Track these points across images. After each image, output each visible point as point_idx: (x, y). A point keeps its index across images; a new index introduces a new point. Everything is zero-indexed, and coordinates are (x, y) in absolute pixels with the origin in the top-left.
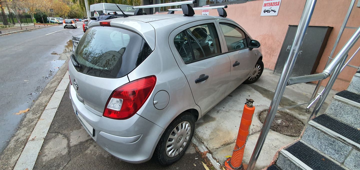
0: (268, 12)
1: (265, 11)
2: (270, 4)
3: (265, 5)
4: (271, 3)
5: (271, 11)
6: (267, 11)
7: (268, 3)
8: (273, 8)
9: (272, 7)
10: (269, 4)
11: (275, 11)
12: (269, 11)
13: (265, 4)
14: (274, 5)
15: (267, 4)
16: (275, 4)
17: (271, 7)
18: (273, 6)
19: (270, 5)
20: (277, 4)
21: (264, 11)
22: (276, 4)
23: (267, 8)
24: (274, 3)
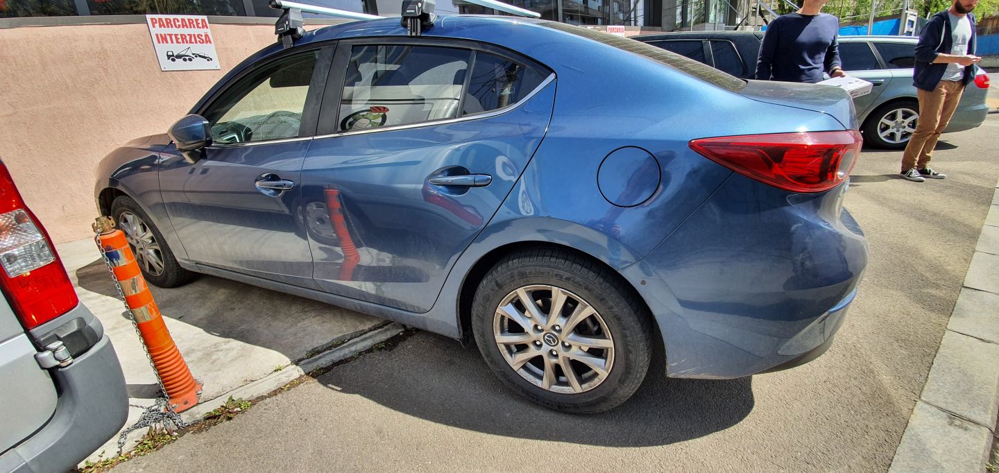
0: (185, 60)
1: (172, 57)
2: (179, 37)
3: (163, 39)
4: (181, 35)
5: (194, 56)
6: (179, 57)
7: (171, 35)
8: (197, 48)
9: (189, 45)
10: (173, 37)
11: (209, 59)
12: (187, 58)
13: (157, 35)
14: (193, 40)
15: (168, 37)
16: (198, 39)
17: (187, 46)
18: (191, 42)
19: (180, 40)
20: (204, 38)
21: (169, 57)
22: (202, 40)
23: (177, 49)
24: (190, 35)
